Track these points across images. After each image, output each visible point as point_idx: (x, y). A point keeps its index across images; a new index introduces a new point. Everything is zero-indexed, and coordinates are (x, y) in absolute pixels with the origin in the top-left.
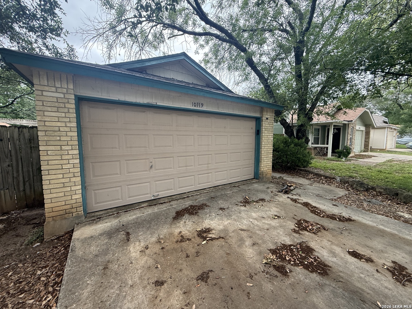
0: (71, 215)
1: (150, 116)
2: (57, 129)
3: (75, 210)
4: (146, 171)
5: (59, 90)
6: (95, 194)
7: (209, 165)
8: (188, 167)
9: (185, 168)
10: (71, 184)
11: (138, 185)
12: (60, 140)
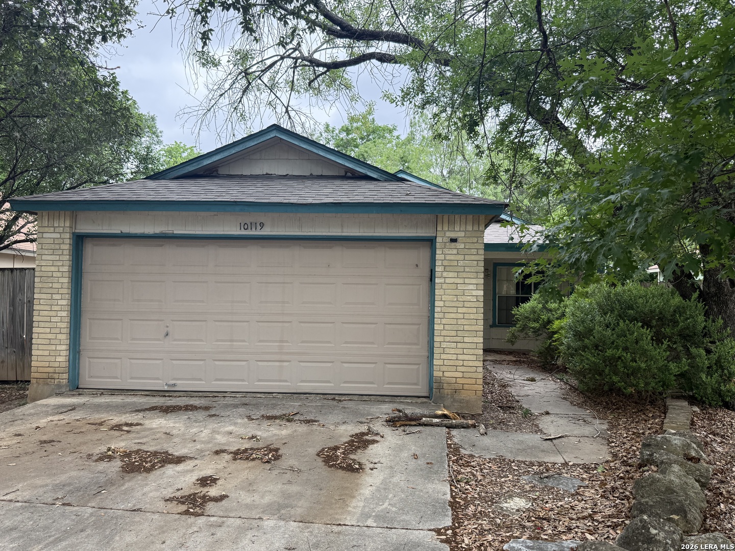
0: (53, 380)
1: (170, 252)
2: (50, 274)
3: (56, 376)
4: (159, 340)
5: (57, 230)
6: (90, 362)
7: (285, 344)
8: (235, 343)
9: (229, 343)
10: (57, 342)
11: (144, 361)
12: (52, 288)
